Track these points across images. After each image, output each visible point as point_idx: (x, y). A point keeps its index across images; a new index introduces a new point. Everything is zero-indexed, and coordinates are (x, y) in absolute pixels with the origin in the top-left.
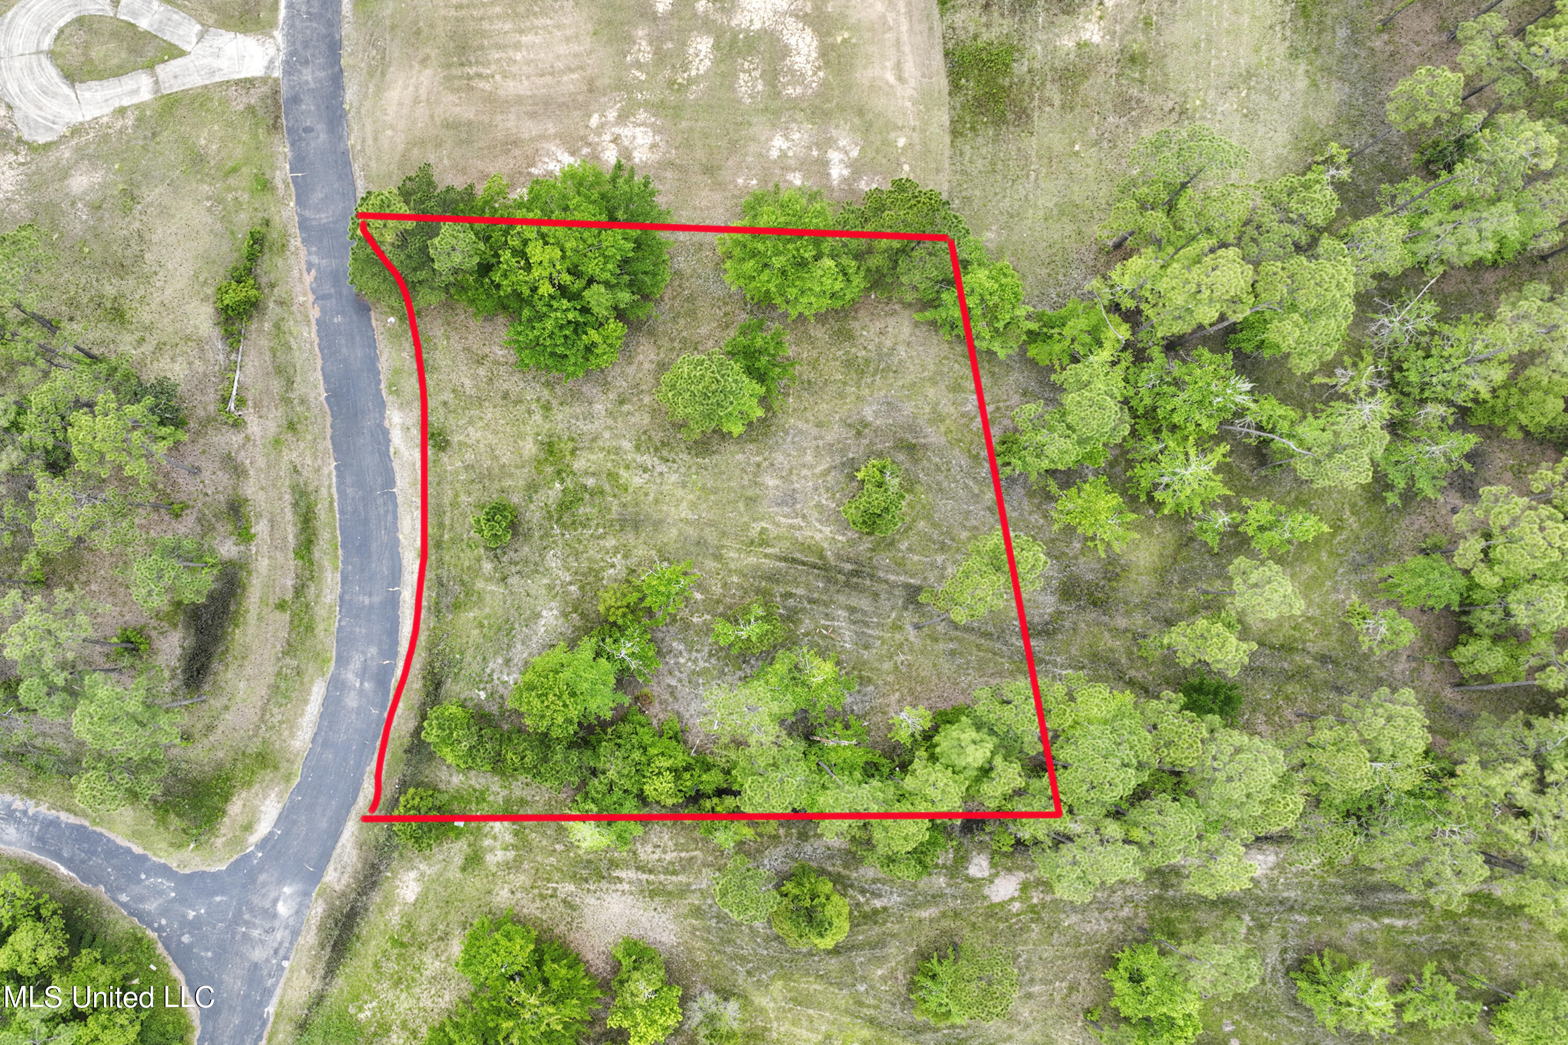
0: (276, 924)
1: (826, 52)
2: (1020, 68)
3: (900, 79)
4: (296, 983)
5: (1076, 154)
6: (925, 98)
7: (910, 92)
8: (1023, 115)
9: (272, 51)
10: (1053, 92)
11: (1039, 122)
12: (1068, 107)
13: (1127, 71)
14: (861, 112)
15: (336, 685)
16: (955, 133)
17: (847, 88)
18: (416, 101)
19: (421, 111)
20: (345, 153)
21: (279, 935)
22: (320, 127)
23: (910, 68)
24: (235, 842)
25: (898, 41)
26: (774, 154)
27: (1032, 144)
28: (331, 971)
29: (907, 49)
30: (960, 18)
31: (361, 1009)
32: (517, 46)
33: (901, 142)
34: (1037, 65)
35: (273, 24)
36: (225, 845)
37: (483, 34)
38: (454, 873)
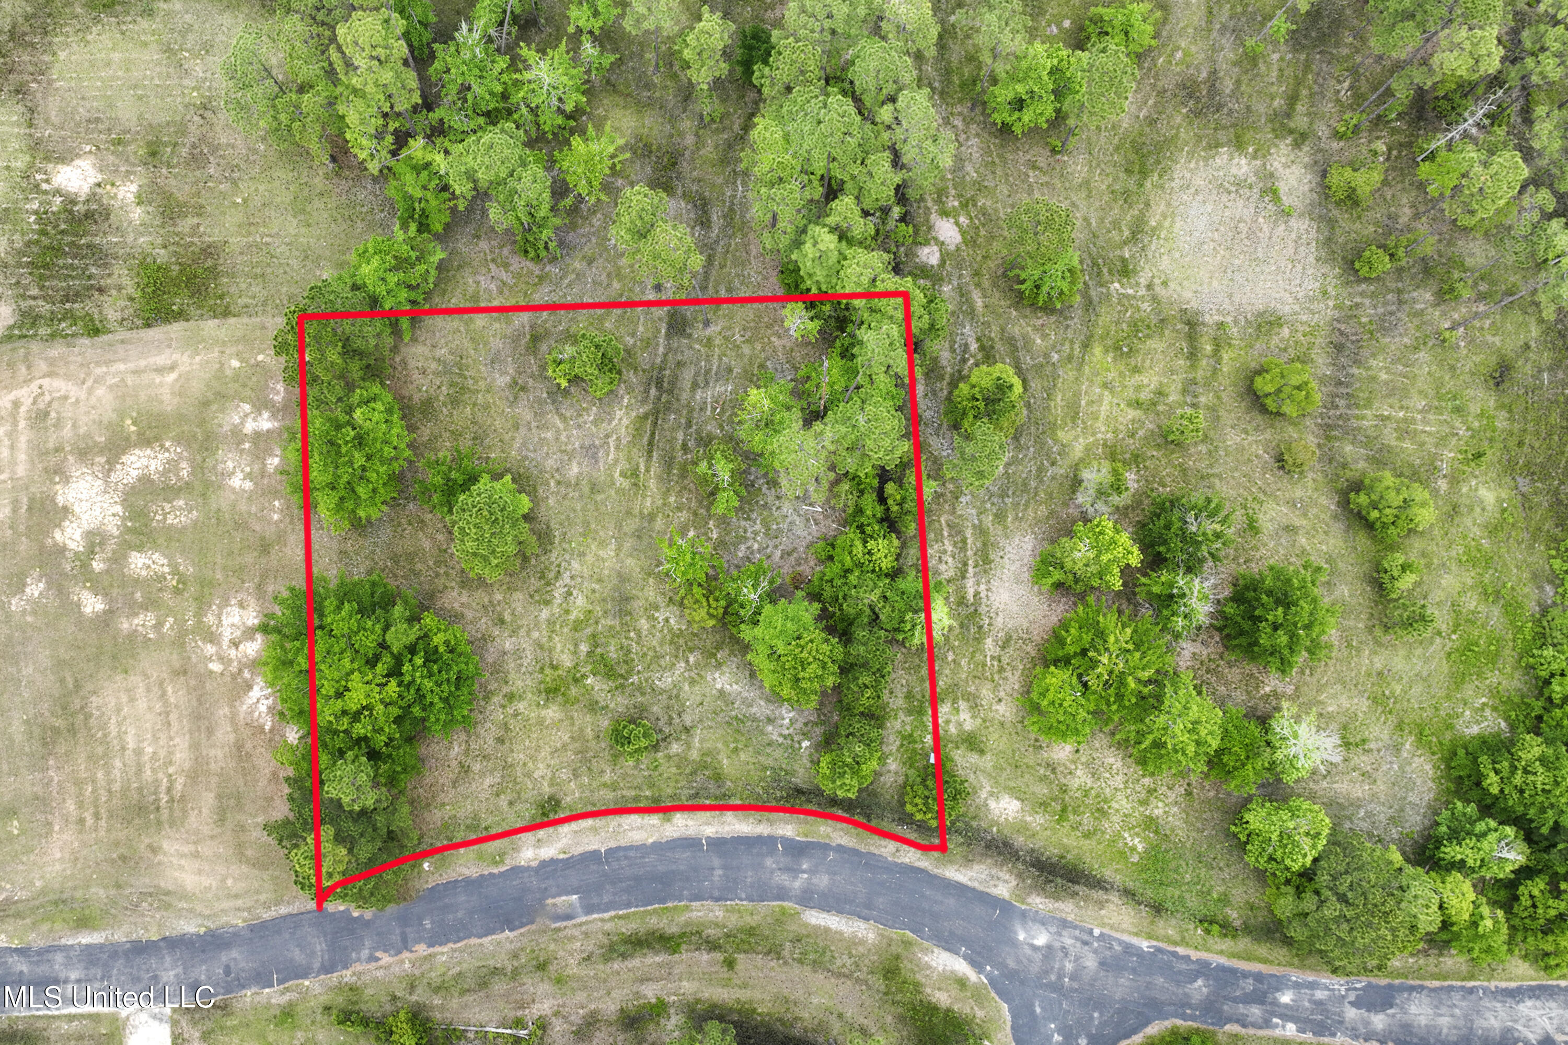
0: (1057, 945)
1: (145, 441)
2: (162, 256)
3: (172, 368)
4: (1115, 919)
5: (245, 201)
6: (192, 344)
7: (185, 358)
8: (208, 251)
9: (144, 1017)
10: (186, 224)
11: (215, 236)
12: (200, 211)
13: (165, 159)
14: (206, 404)
15: (808, 899)
16: (226, 313)
17: (181, 418)
18: (196, 855)
19: (206, 849)
20: (252, 928)
21: (1068, 942)
22: (224, 957)
23: (162, 360)
24: (978, 996)
25: (135, 372)
26: (248, 485)
27: (236, 242)
28: (1099, 884)
29: (143, 363)
30: (112, 315)
31: (1133, 849)
32: (138, 752)
33: (235, 363)
34: (159, 241)
35: (114, 1018)
36: (982, 1008)
37: (125, 790)
38: (987, 762)
